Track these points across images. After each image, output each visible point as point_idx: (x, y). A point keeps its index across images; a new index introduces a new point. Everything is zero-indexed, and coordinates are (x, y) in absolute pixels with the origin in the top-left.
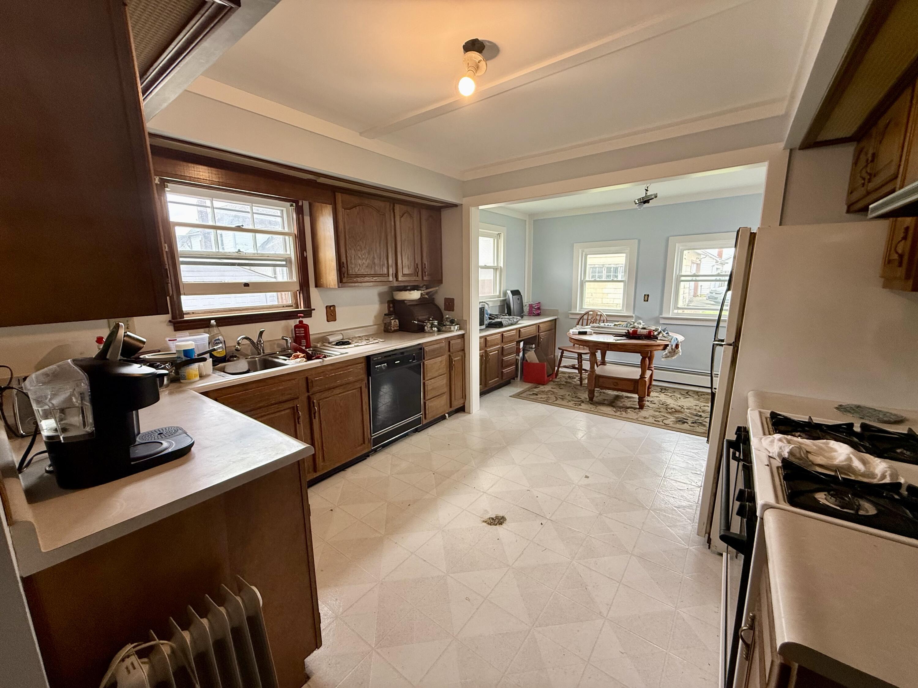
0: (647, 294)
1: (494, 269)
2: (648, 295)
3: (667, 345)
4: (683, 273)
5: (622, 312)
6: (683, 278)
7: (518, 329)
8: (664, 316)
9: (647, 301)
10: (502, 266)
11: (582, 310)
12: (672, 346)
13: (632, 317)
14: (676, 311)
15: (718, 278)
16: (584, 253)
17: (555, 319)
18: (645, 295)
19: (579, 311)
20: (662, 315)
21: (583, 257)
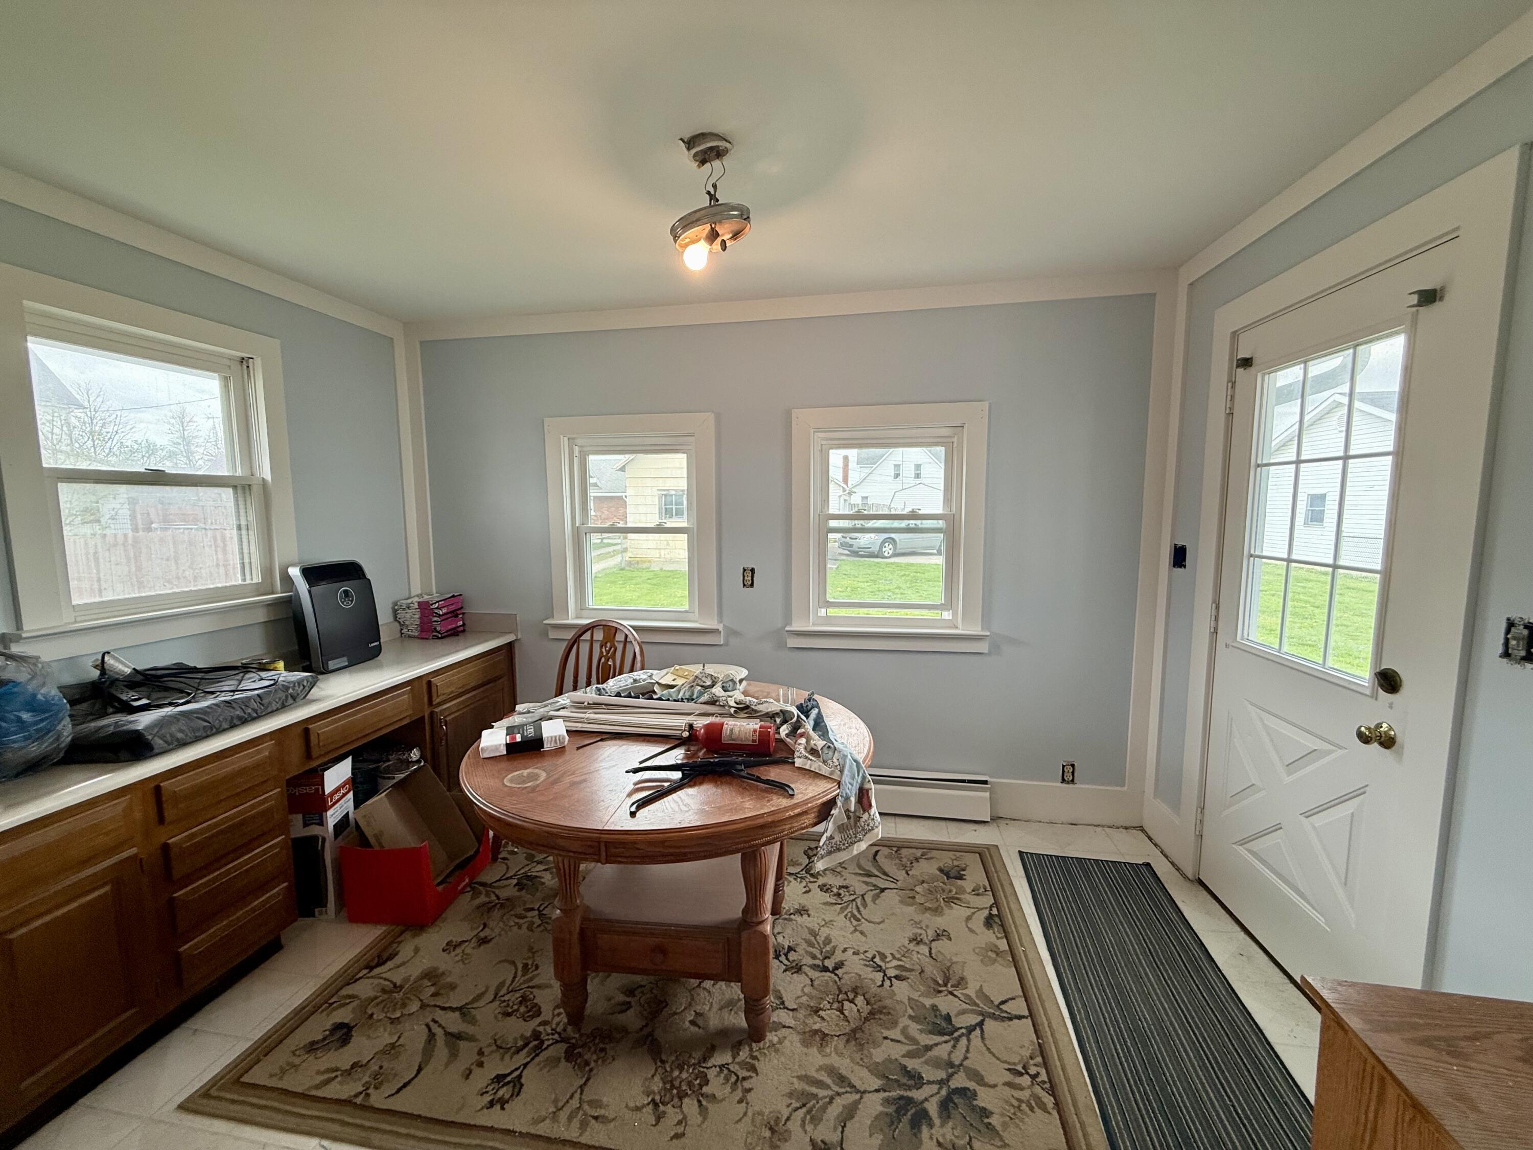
0: (750, 566)
1: (235, 487)
2: (752, 570)
3: (832, 803)
4: (833, 510)
5: (691, 616)
6: (833, 524)
7: (300, 730)
8: (796, 626)
9: (752, 585)
10: (268, 476)
11: (585, 613)
12: (847, 799)
13: (716, 631)
14: (822, 612)
15: (912, 523)
16: (576, 449)
17: (510, 646)
18: (744, 570)
19: (577, 618)
20: (791, 624)
21: (576, 460)
